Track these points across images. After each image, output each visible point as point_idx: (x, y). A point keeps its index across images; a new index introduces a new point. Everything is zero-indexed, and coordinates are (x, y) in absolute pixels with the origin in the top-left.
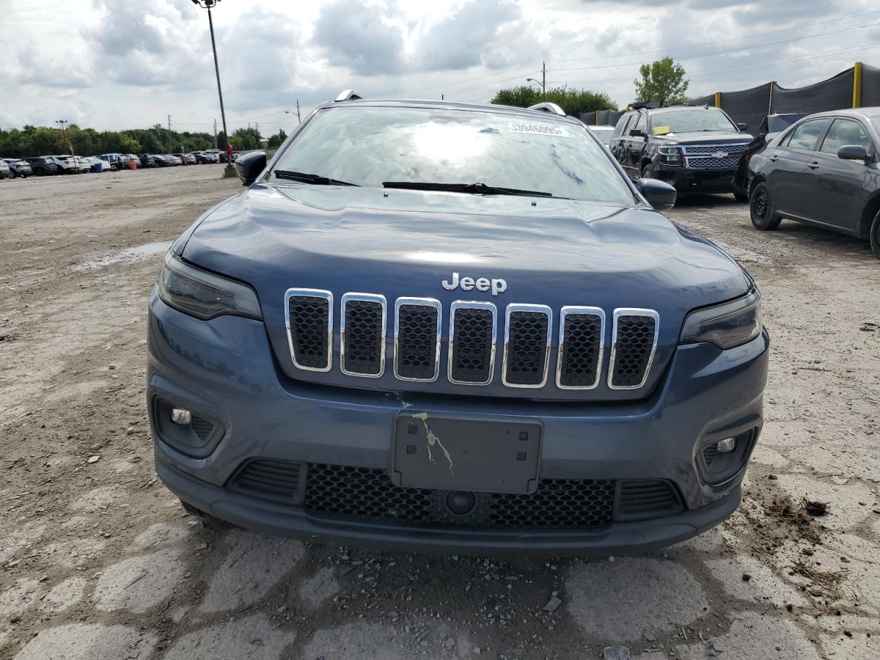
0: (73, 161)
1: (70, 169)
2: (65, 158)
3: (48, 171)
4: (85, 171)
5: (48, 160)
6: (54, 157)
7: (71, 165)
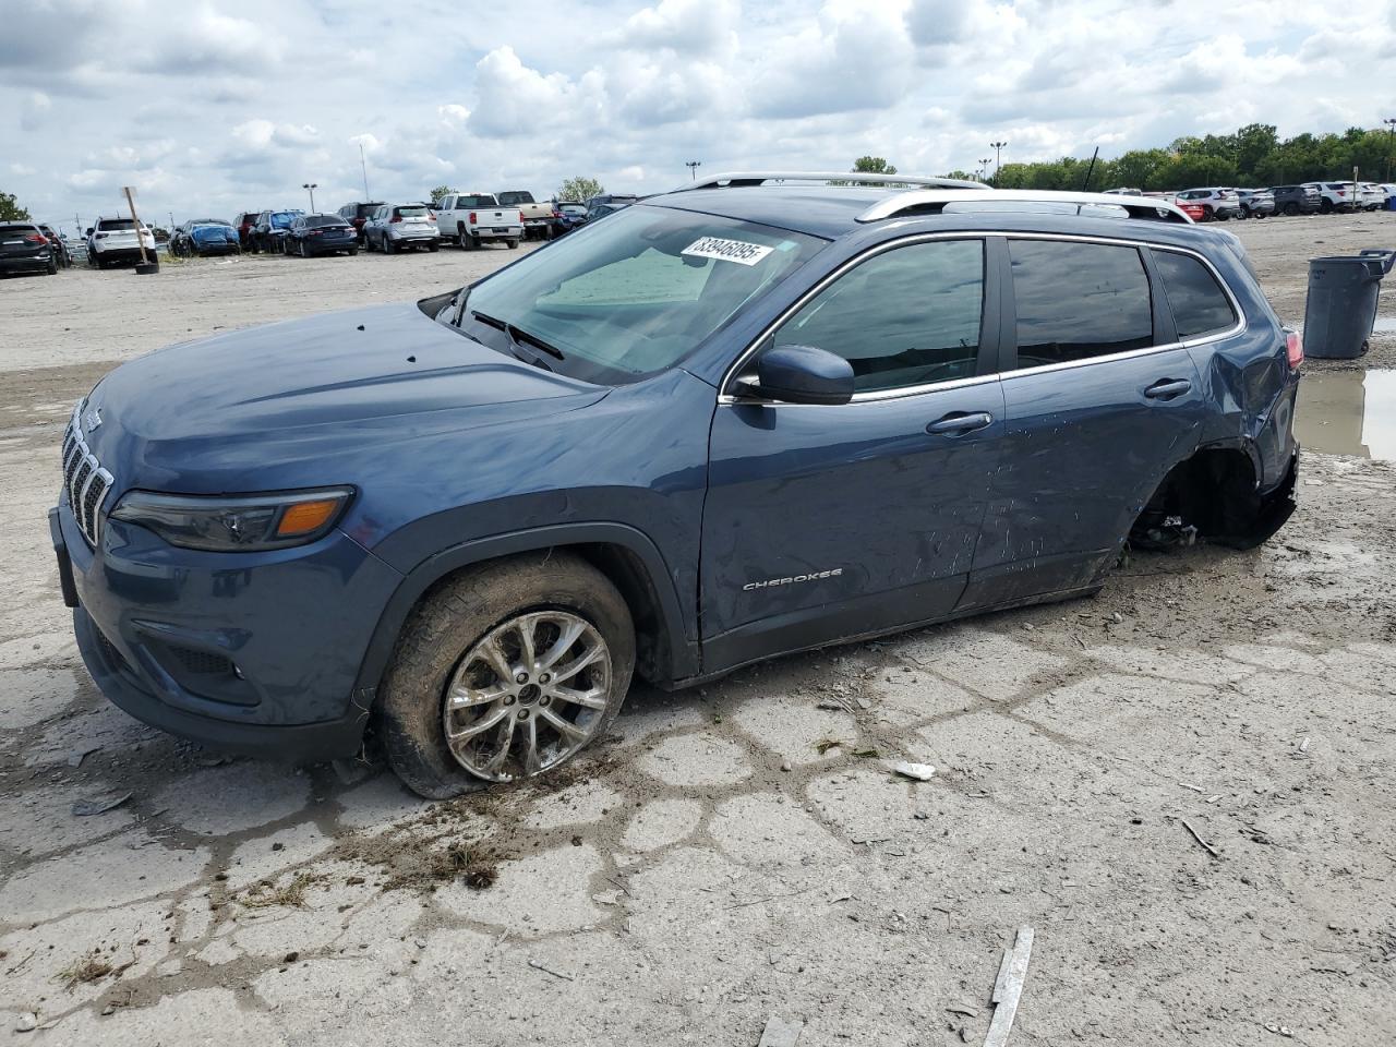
0: (1355, 192)
1: (1344, 203)
2: (1341, 187)
3: (1305, 207)
4: (1372, 208)
5: (1309, 189)
6: (1323, 184)
7: (1348, 198)
